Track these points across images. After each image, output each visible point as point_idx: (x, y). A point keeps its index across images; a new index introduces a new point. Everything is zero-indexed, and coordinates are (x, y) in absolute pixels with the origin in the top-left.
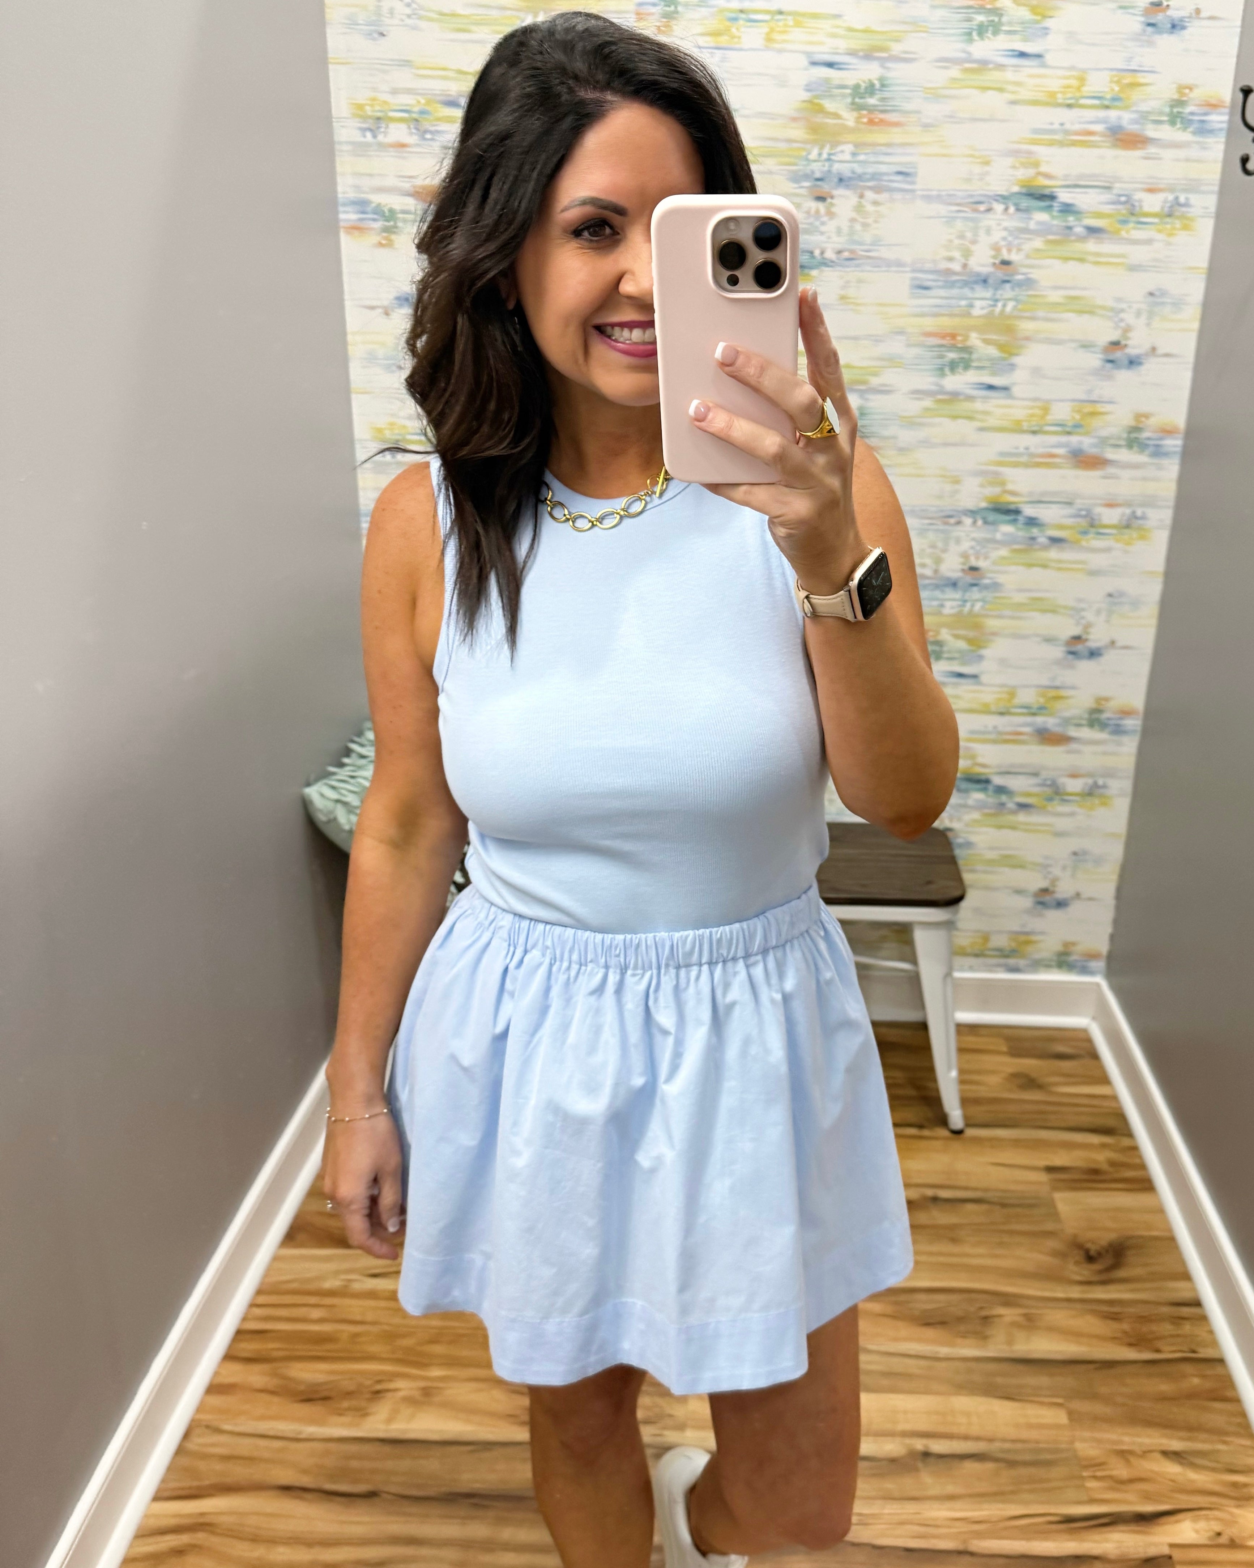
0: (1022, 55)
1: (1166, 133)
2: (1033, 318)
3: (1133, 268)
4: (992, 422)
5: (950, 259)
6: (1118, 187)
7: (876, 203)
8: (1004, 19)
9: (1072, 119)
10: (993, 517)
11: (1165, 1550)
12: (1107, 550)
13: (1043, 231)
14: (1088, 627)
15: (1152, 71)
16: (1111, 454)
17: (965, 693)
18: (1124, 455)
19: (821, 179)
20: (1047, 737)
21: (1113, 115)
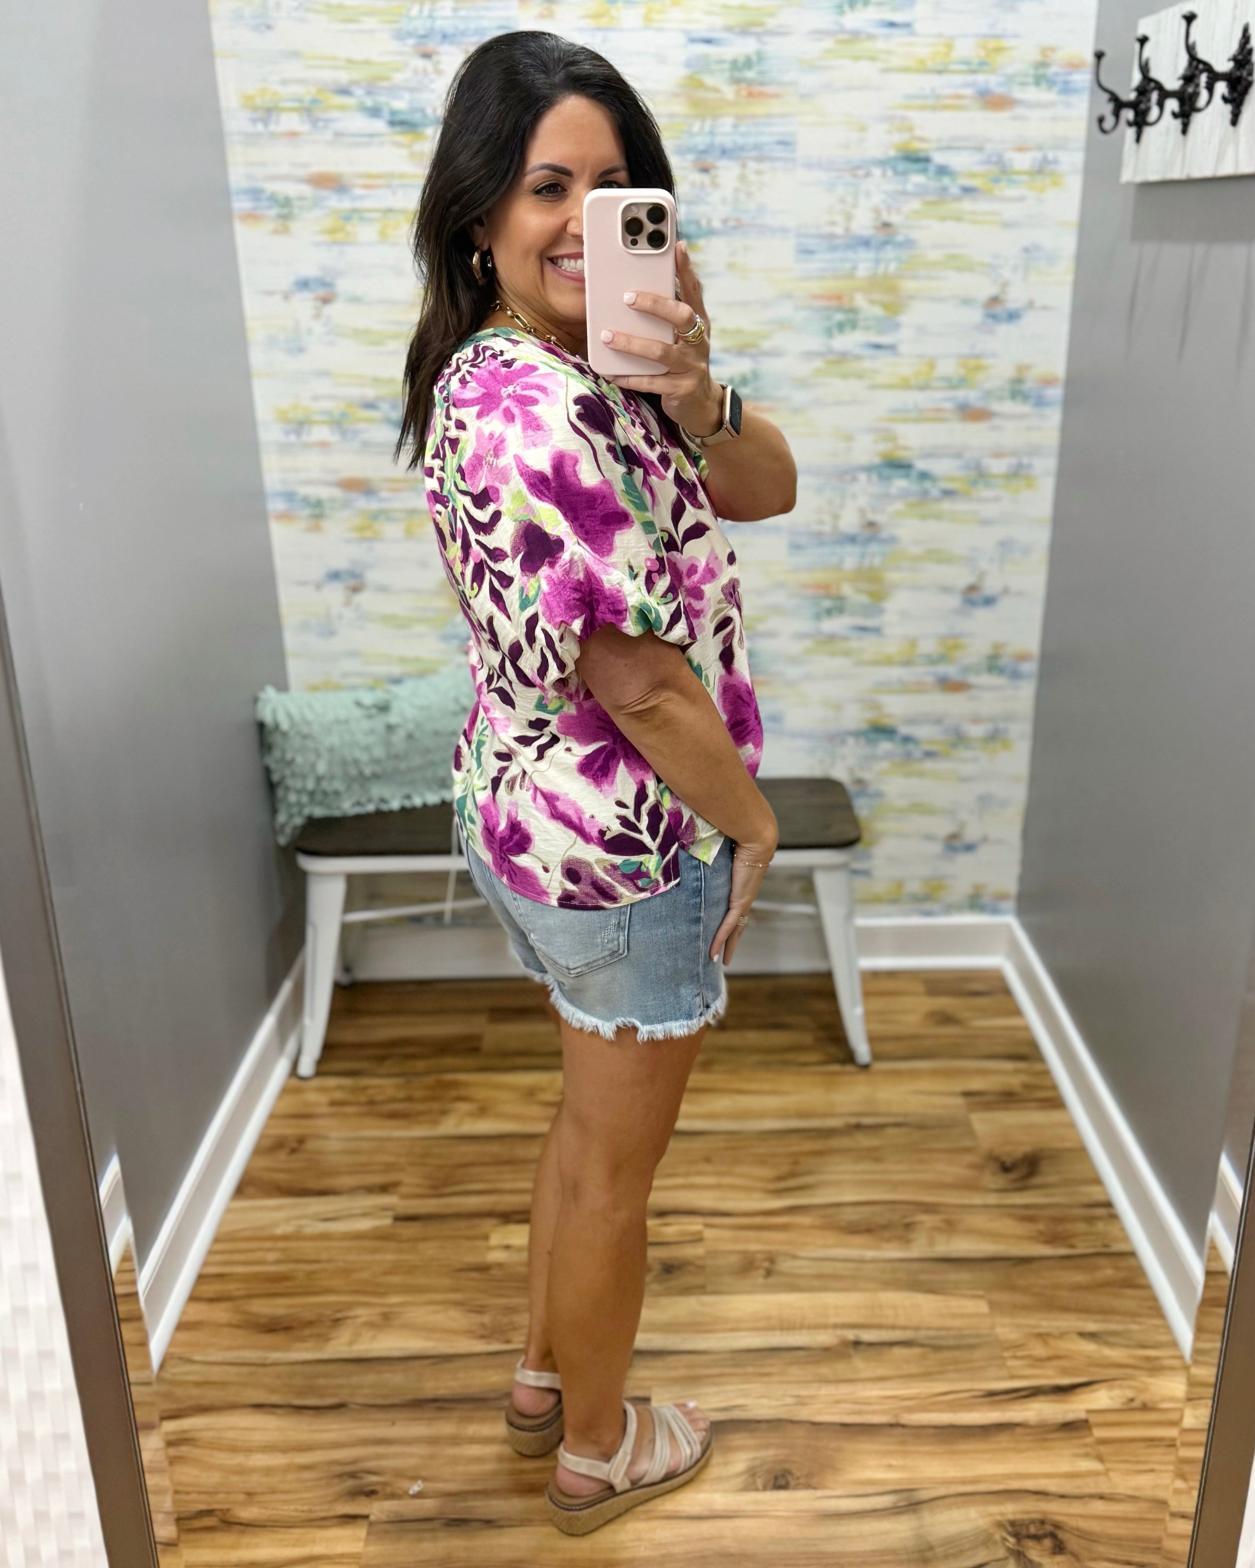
0: (892, 25)
1: (1032, 94)
2: (914, 277)
3: (1007, 225)
4: (880, 379)
5: (833, 223)
6: (989, 148)
7: (759, 172)
9: (944, 84)
10: (887, 472)
11: (1083, 1416)
12: (997, 499)
13: (920, 192)
14: (982, 575)
15: (1016, 36)
16: (995, 406)
17: (869, 645)
18: (1008, 407)
19: (704, 152)
20: (948, 685)
21: (981, 79)
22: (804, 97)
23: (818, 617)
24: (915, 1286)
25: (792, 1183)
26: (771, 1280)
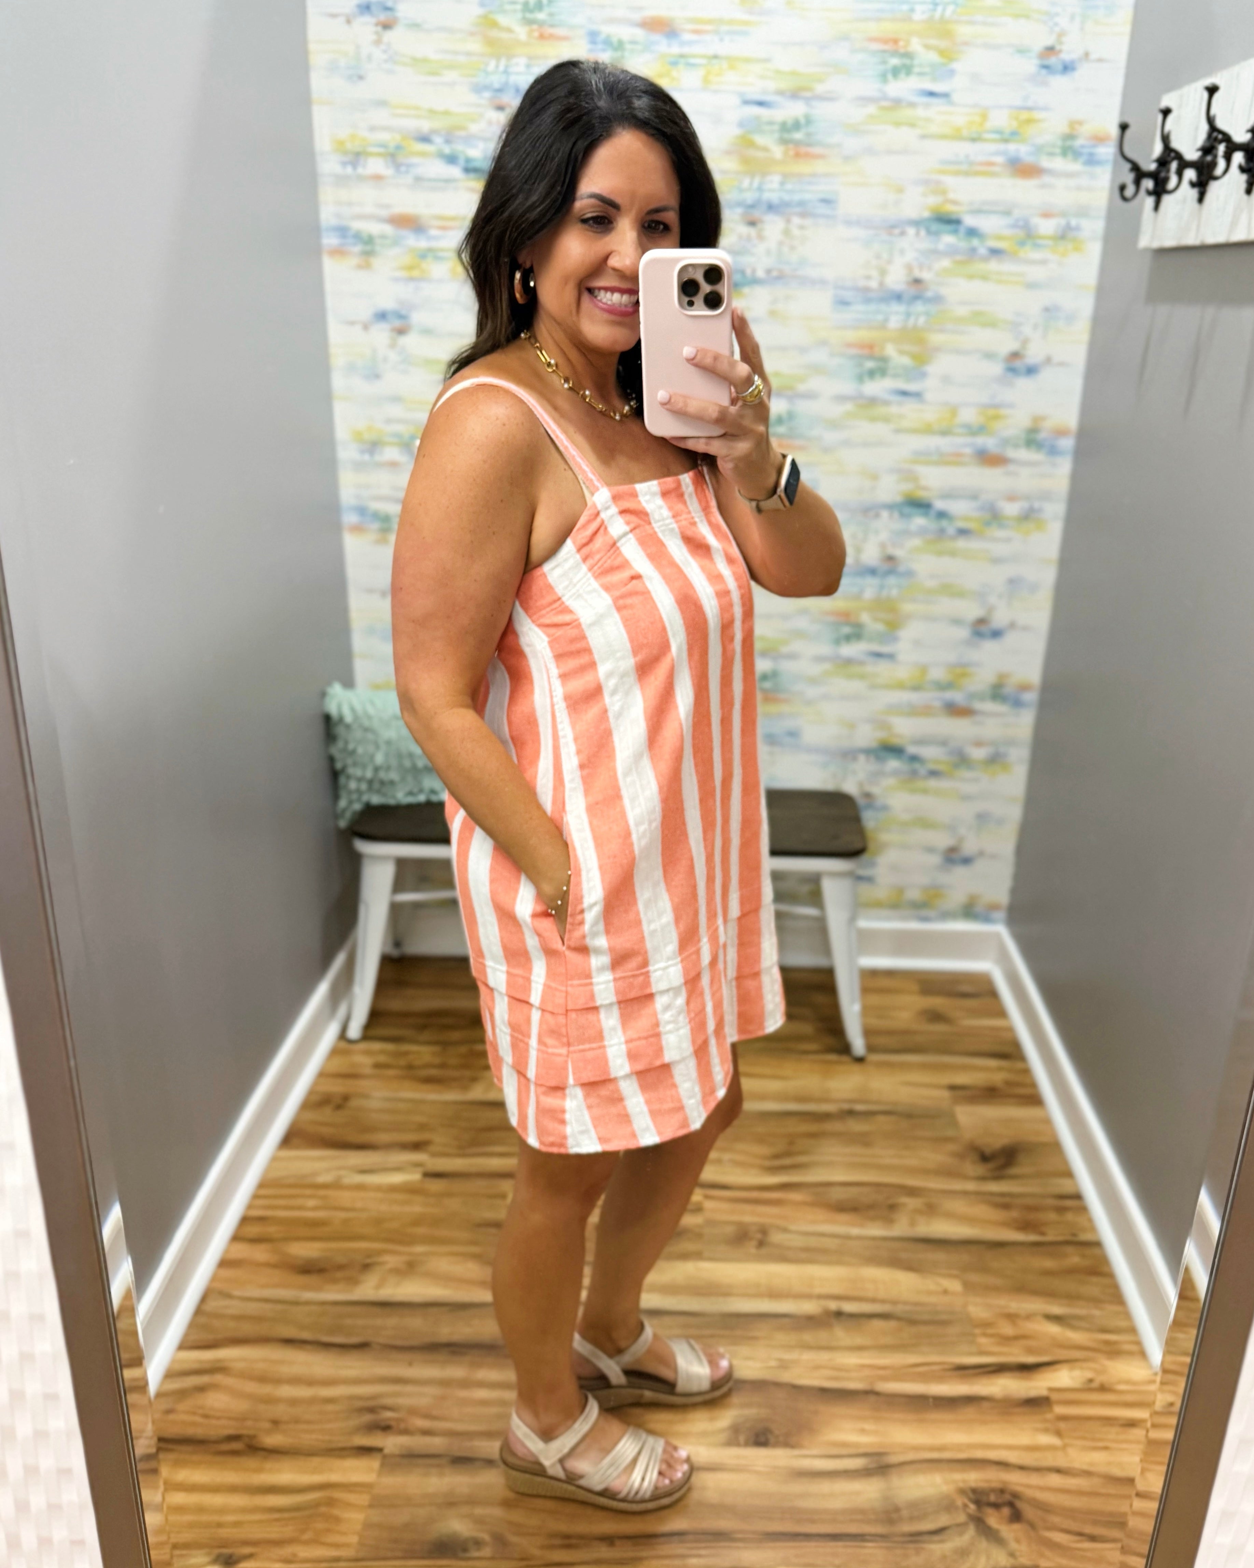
0: (931, 94)
1: (1058, 164)
2: (941, 331)
3: (1030, 286)
4: (906, 424)
5: (868, 278)
6: (1017, 213)
7: (801, 227)
8: (916, 62)
9: (977, 151)
10: (907, 510)
11: (1044, 1393)
12: (1008, 540)
13: (951, 252)
14: (991, 609)
15: (1046, 109)
16: (1011, 453)
17: (883, 669)
18: (1023, 454)
19: (752, 206)
20: (955, 710)
21: (1012, 147)
22: (847, 159)
23: (837, 642)
24: (895, 1263)
25: (787, 1161)
26: (764, 1251)
